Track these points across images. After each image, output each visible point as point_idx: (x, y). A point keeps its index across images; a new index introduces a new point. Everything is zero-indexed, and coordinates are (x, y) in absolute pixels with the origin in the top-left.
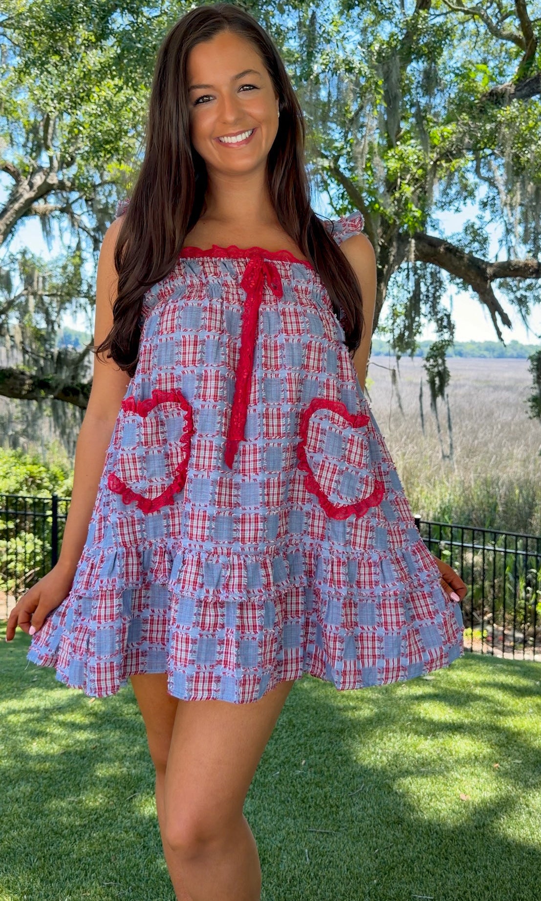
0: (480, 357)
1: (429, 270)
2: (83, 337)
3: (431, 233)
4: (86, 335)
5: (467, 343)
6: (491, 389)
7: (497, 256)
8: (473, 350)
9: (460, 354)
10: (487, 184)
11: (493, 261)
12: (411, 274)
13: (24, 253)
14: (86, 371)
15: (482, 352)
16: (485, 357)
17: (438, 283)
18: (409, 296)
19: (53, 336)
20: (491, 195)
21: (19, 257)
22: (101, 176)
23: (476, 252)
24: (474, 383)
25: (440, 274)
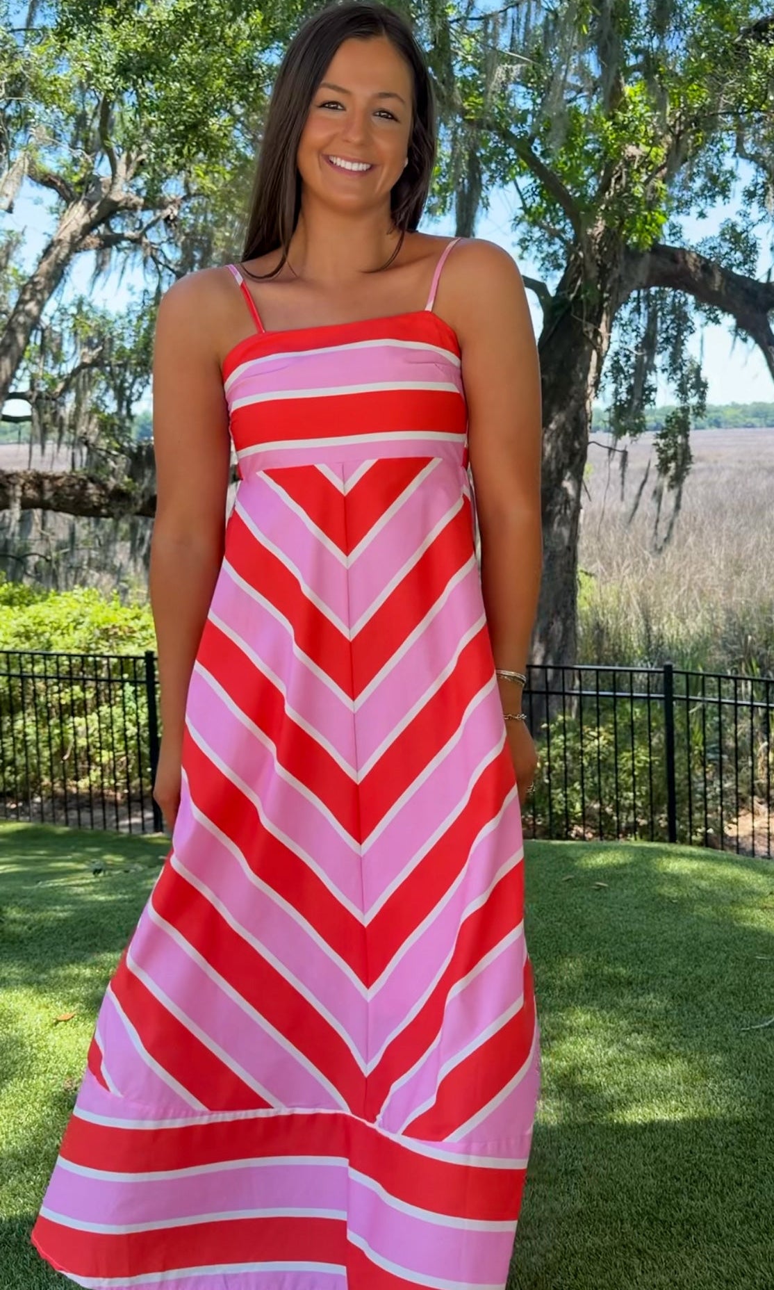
0: (746, 426)
1: (669, 300)
3: (667, 241)
5: (727, 406)
6: (765, 473)
7: (769, 273)
8: (736, 416)
9: (717, 424)
10: (753, 165)
11: (763, 280)
12: (643, 305)
13: (80, 304)
15: (748, 420)
16: (753, 426)
17: (682, 322)
18: (639, 340)
19: (128, 424)
20: (760, 180)
21: (73, 310)
22: (186, 186)
23: (738, 266)
24: (739, 466)
25: (686, 303)
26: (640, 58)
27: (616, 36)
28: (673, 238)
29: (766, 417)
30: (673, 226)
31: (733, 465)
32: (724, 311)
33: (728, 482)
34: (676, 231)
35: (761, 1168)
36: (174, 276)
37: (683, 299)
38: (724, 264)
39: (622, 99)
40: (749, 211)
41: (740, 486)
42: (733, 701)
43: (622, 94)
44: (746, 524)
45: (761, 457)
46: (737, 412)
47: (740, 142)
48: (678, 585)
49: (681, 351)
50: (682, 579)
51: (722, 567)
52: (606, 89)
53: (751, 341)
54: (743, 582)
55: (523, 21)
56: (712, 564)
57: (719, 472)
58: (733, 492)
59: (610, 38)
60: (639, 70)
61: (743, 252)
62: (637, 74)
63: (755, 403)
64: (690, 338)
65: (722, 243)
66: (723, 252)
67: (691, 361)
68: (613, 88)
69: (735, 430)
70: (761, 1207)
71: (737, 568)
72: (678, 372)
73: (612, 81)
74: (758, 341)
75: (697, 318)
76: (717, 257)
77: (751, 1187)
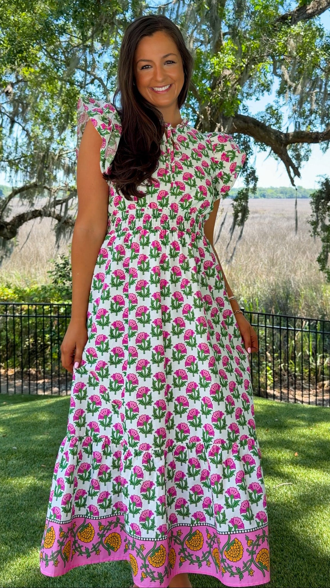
0: (277, 198)
1: (242, 139)
2: (5, 189)
3: (241, 112)
4: (7, 188)
6: (286, 220)
7: (288, 128)
8: (272, 193)
9: (264, 196)
10: (279, 79)
11: (285, 132)
14: (8, 212)
15: (278, 195)
16: (280, 198)
17: (247, 148)
22: (17, 77)
23: (274, 125)
24: (274, 216)
25: (249, 141)
26: (230, 29)
27: (219, 19)
28: (244, 111)
29: (286, 194)
30: (244, 106)
31: (271, 215)
32: (267, 145)
33: (268, 223)
34: (245, 109)
35: (285, 554)
36: (9, 119)
37: (248, 139)
38: (267, 124)
39: (222, 47)
40: (279, 100)
41: (274, 225)
42: (271, 326)
43: (222, 45)
44: (278, 243)
45: (284, 212)
46: (273, 191)
47: (275, 69)
48: (246, 271)
49: (247, 163)
50: (248, 268)
51: (266, 262)
52: (214, 42)
53: (279, 159)
54: (275, 270)
55: (176, 9)
56: (261, 261)
57: (264, 218)
58: (271, 228)
59: (216, 19)
60: (230, 35)
61: (276, 119)
62: (229, 36)
63: (281, 187)
64: (251, 157)
65: (266, 114)
66: (267, 119)
67: (252, 168)
68: (217, 42)
69: (272, 199)
70: (285, 573)
71: (273, 263)
72: (245, 172)
73: (217, 39)
74: (282, 160)
75: (255, 148)
76: (264, 121)
77: (280, 563)
